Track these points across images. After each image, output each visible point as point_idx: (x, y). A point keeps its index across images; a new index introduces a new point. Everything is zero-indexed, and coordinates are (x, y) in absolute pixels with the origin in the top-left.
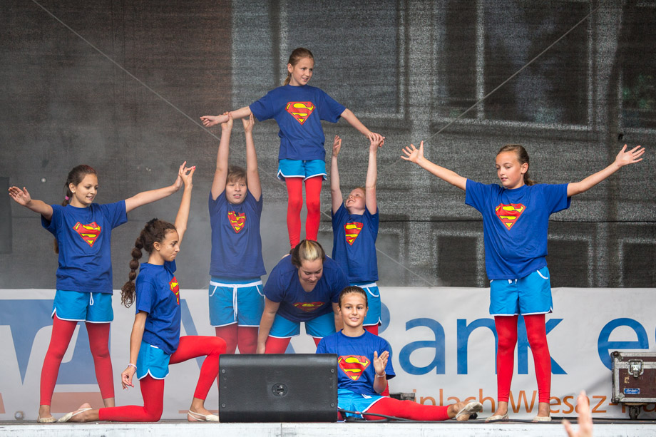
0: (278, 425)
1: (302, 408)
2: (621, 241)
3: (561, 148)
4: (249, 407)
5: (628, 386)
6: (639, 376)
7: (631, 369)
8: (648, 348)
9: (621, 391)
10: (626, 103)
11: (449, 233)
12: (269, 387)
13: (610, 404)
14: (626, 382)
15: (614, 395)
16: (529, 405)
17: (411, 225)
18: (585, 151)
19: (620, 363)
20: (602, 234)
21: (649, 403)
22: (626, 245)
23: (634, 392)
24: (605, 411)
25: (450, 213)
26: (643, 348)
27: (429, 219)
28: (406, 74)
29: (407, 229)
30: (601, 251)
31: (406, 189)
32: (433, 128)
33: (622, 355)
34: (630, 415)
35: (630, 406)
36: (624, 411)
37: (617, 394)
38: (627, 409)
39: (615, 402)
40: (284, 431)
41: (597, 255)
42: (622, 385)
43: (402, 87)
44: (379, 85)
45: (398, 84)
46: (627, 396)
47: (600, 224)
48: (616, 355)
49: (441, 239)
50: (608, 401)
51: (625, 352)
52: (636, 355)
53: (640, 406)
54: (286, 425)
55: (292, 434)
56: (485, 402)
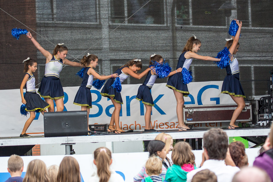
0: (66, 137)
1: (75, 131)
5: (188, 118)
6: (192, 114)
7: (189, 111)
8: (195, 104)
9: (186, 119)
12: (63, 123)
14: (187, 116)
19: (185, 110)
21: (196, 124)
23: (190, 120)
26: (193, 104)
33: (186, 107)
35: (189, 125)
40: (68, 139)
46: (188, 121)
52: (191, 106)
53: (193, 125)
54: (69, 137)
55: (72, 140)
56: (137, 126)
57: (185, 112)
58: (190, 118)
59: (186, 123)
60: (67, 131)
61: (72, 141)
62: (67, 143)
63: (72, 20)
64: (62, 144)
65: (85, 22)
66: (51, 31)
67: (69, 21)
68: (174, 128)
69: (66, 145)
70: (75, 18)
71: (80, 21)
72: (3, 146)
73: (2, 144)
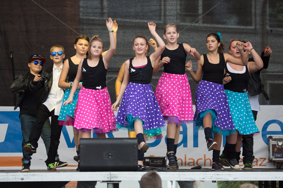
0: (109, 173)
1: (120, 164)
4: (94, 164)
5: (276, 153)
6: (282, 148)
7: (278, 144)
9: (273, 155)
12: (104, 154)
13: (268, 162)
14: (275, 151)
15: (269, 157)
19: (273, 142)
23: (279, 155)
24: (265, 166)
33: (274, 138)
34: (277, 167)
35: (277, 163)
36: (274, 165)
37: (271, 157)
39: (270, 161)
40: (111, 176)
42: (273, 152)
46: (276, 157)
48: (271, 137)
51: (275, 136)
52: (280, 138)
54: (112, 173)
55: (115, 177)
56: (207, 161)
57: (273, 145)
58: (279, 153)
59: (274, 160)
60: (110, 164)
62: (109, 180)
63: (126, 17)
64: (103, 181)
65: (143, 19)
66: (96, 29)
67: (121, 18)
68: (257, 166)
69: (108, 184)
70: (130, 13)
71: (136, 19)
72: (23, 181)
73: (23, 179)
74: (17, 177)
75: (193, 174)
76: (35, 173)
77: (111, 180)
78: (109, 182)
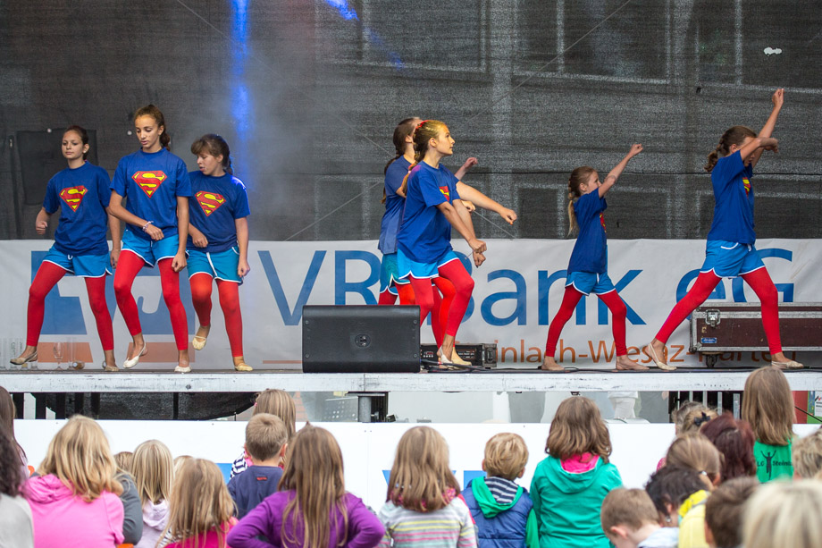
0: (361, 375)
1: (385, 359)
2: (699, 193)
3: (640, 101)
4: (333, 358)
5: (705, 335)
6: (716, 326)
7: (708, 319)
8: (725, 298)
9: (698, 340)
10: (703, 58)
11: (530, 186)
12: (353, 338)
13: (688, 354)
14: (703, 331)
15: (691, 344)
16: (609, 354)
17: (493, 177)
18: (664, 104)
19: (698, 313)
20: (680, 186)
21: (725, 352)
22: (703, 197)
23: (711, 341)
24: (683, 360)
25: (533, 165)
26: (720, 298)
27: (510, 171)
28: (487, 28)
29: (489, 181)
30: (680, 203)
31: (488, 142)
32: (514, 81)
34: (707, 364)
35: (707, 356)
36: (701, 360)
37: (695, 344)
38: (704, 358)
39: (693, 352)
40: (367, 382)
41: (675, 206)
42: (699, 334)
43: (483, 40)
44: (461, 38)
45: (479, 37)
46: (704, 345)
47: (679, 176)
49: (523, 191)
50: (686, 350)
52: (713, 305)
53: (716, 355)
54: (368, 375)
55: (375, 384)
56: (565, 353)
57: (698, 320)
58: (711, 337)
59: (700, 349)
60: (365, 358)
61: (377, 384)
62: (363, 390)
64: (349, 392)
69: (359, 397)
72: (190, 390)
73: (189, 387)
74: (178, 383)
75: (531, 379)
76: (214, 376)
77: (367, 390)
78: (361, 395)
